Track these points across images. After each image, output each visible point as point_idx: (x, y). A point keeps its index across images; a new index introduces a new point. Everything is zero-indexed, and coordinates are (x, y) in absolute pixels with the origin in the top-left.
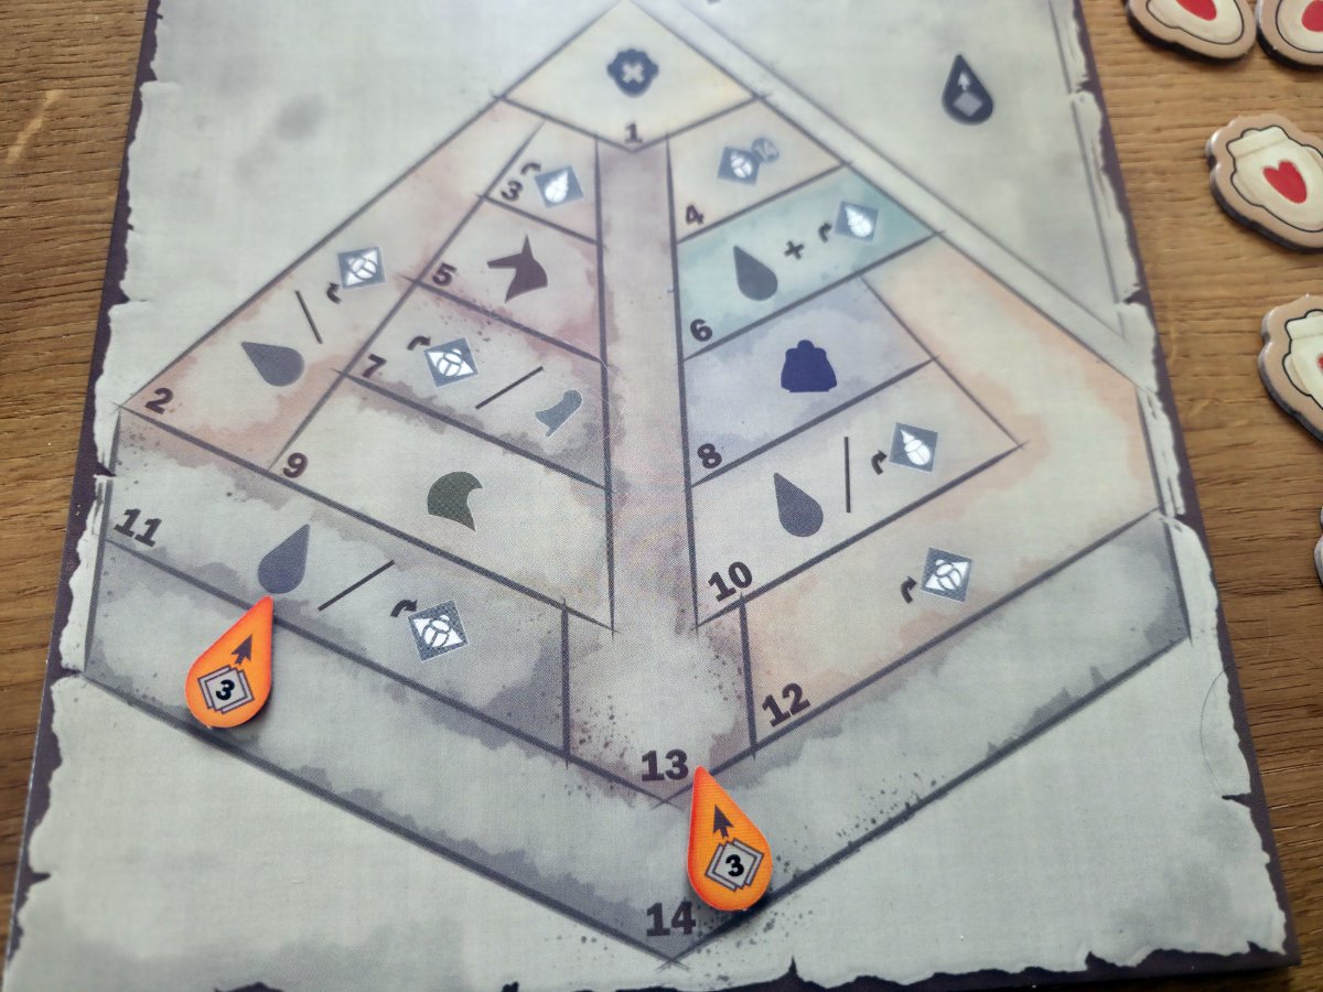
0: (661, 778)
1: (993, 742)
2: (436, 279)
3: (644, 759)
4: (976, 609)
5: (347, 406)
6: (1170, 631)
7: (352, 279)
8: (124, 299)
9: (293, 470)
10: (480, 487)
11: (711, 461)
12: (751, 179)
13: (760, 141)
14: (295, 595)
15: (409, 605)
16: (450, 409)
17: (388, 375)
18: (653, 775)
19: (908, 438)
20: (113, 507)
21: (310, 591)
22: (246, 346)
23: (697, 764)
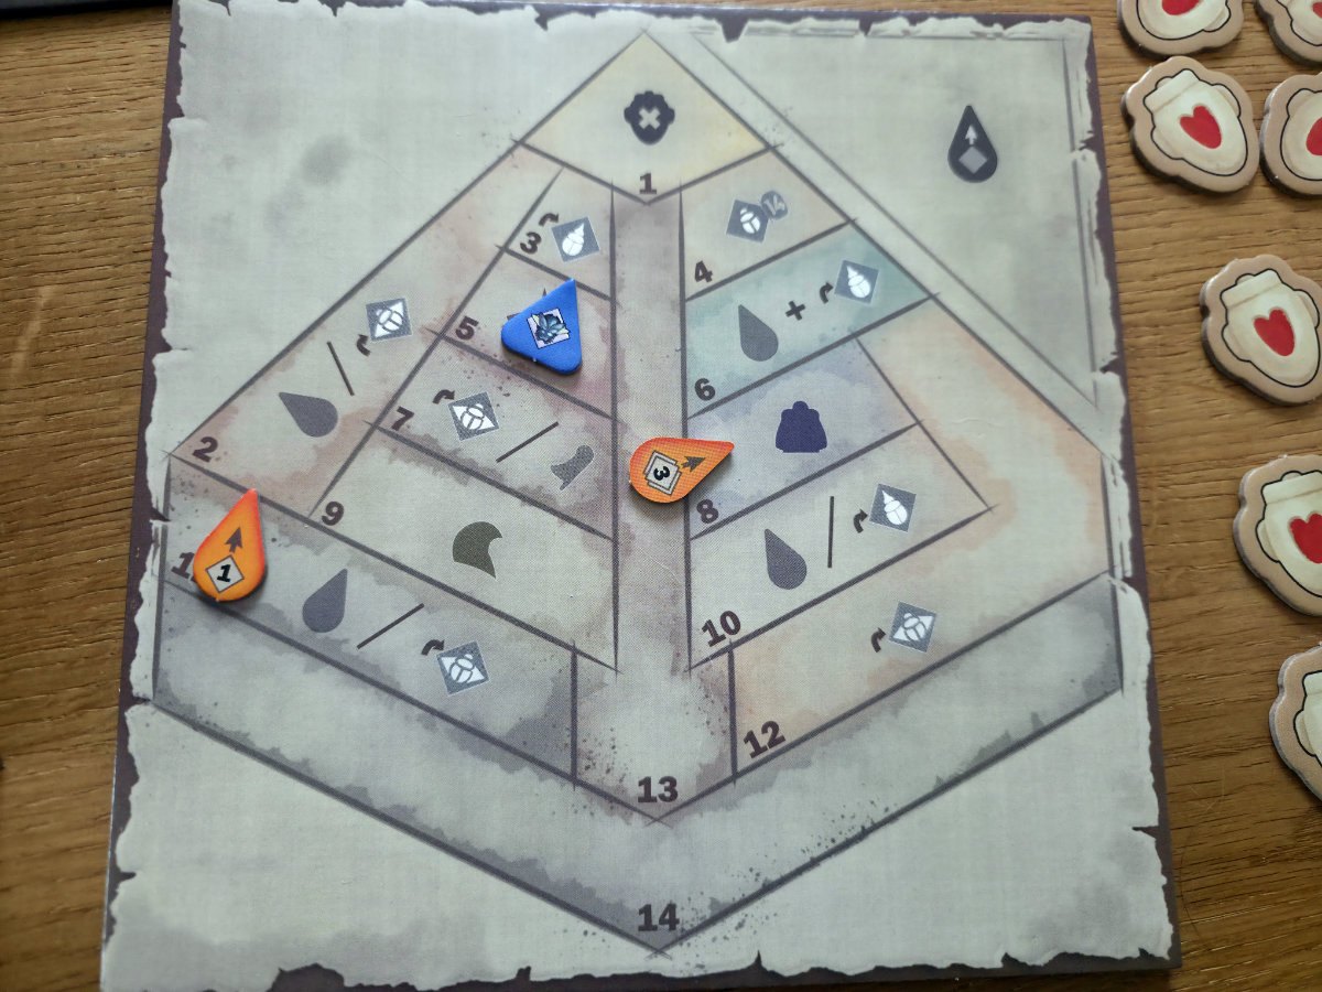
0: (654, 800)
1: (940, 775)
2: (458, 333)
3: (641, 784)
4: (936, 659)
5: (378, 458)
6: (1107, 682)
7: (380, 331)
8: (167, 348)
9: (331, 518)
10: (500, 536)
11: (709, 516)
12: (758, 236)
13: (769, 196)
14: (335, 634)
15: (438, 645)
16: (472, 461)
17: (416, 427)
18: (647, 798)
19: (888, 499)
20: (169, 550)
21: (350, 630)
22: (284, 397)
23: (685, 790)
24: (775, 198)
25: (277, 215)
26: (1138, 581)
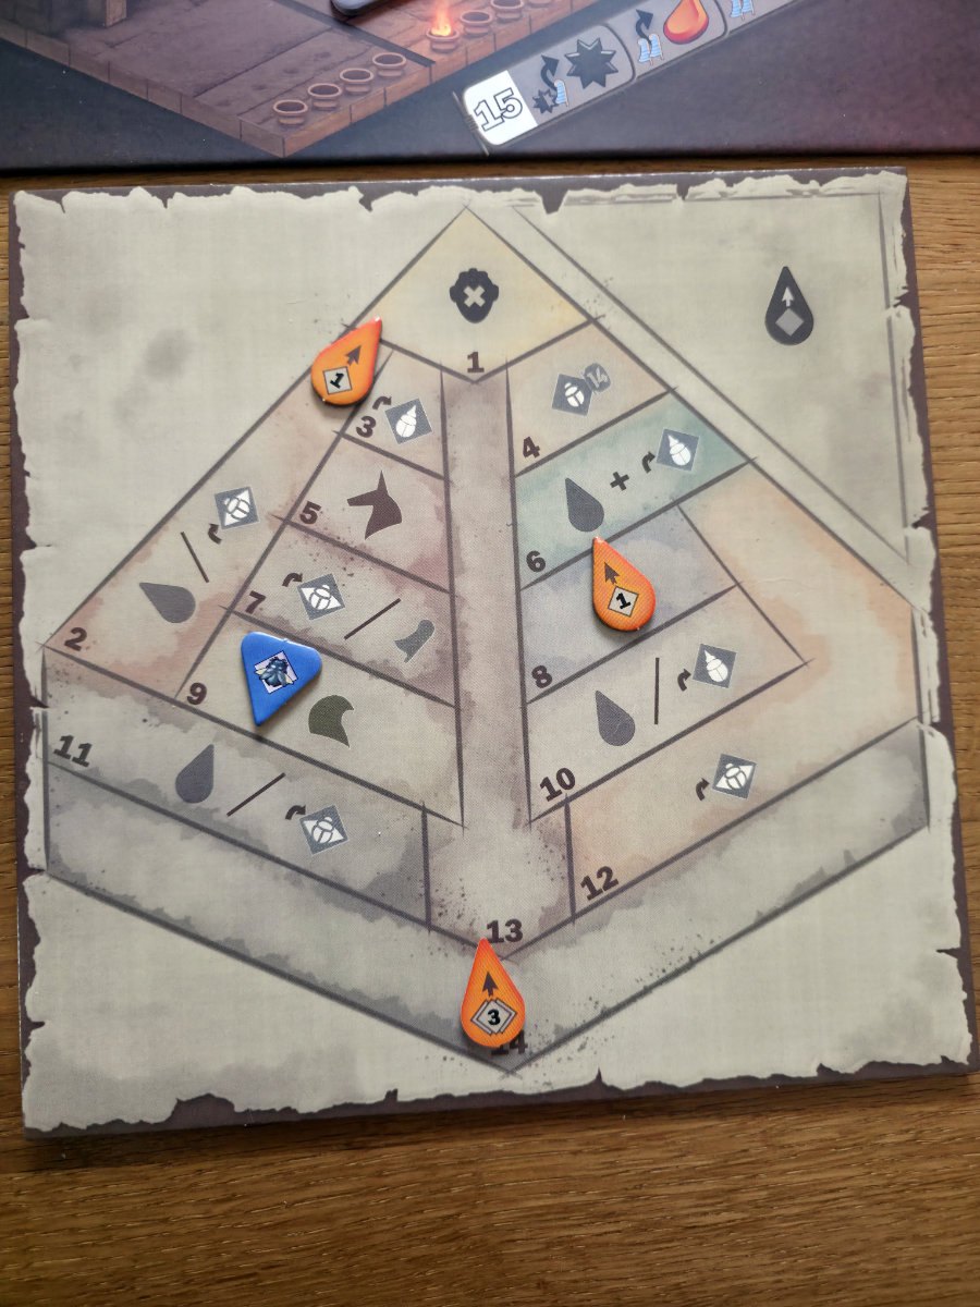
0: (502, 941)
1: (761, 910)
2: (303, 518)
3: (489, 927)
4: (756, 804)
5: (235, 641)
6: (914, 820)
7: (229, 520)
8: (32, 545)
9: (195, 698)
10: (352, 709)
11: (544, 681)
12: (582, 409)
13: (592, 369)
14: (206, 804)
15: (300, 810)
16: (322, 639)
17: (268, 610)
18: (495, 939)
19: (709, 658)
20: (50, 734)
21: (219, 800)
22: (144, 586)
23: (529, 930)
24: (598, 370)
25: (124, 411)
26: (945, 726)
